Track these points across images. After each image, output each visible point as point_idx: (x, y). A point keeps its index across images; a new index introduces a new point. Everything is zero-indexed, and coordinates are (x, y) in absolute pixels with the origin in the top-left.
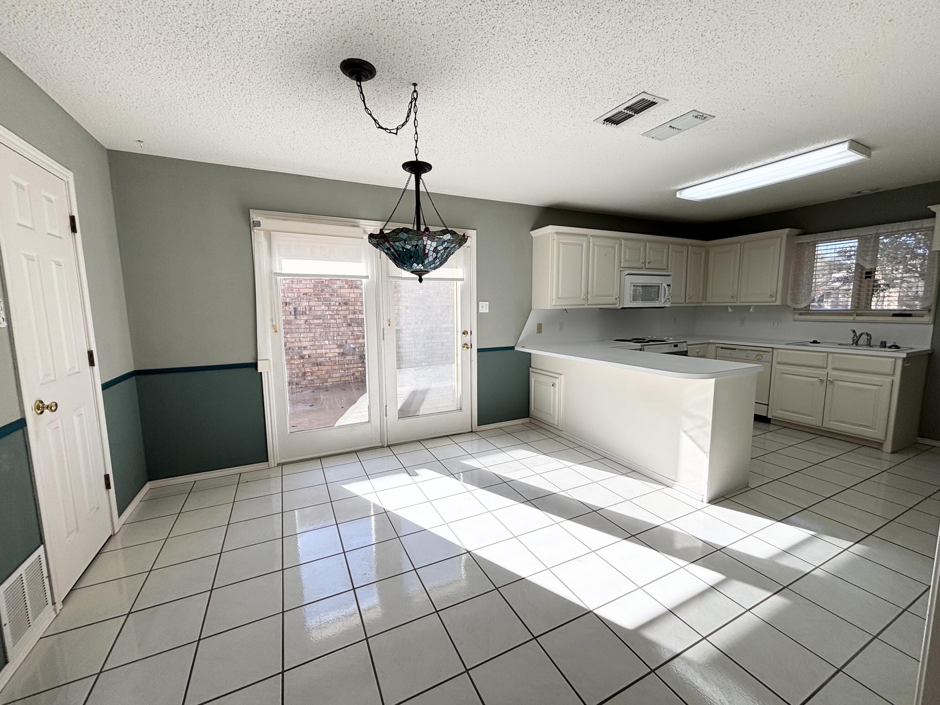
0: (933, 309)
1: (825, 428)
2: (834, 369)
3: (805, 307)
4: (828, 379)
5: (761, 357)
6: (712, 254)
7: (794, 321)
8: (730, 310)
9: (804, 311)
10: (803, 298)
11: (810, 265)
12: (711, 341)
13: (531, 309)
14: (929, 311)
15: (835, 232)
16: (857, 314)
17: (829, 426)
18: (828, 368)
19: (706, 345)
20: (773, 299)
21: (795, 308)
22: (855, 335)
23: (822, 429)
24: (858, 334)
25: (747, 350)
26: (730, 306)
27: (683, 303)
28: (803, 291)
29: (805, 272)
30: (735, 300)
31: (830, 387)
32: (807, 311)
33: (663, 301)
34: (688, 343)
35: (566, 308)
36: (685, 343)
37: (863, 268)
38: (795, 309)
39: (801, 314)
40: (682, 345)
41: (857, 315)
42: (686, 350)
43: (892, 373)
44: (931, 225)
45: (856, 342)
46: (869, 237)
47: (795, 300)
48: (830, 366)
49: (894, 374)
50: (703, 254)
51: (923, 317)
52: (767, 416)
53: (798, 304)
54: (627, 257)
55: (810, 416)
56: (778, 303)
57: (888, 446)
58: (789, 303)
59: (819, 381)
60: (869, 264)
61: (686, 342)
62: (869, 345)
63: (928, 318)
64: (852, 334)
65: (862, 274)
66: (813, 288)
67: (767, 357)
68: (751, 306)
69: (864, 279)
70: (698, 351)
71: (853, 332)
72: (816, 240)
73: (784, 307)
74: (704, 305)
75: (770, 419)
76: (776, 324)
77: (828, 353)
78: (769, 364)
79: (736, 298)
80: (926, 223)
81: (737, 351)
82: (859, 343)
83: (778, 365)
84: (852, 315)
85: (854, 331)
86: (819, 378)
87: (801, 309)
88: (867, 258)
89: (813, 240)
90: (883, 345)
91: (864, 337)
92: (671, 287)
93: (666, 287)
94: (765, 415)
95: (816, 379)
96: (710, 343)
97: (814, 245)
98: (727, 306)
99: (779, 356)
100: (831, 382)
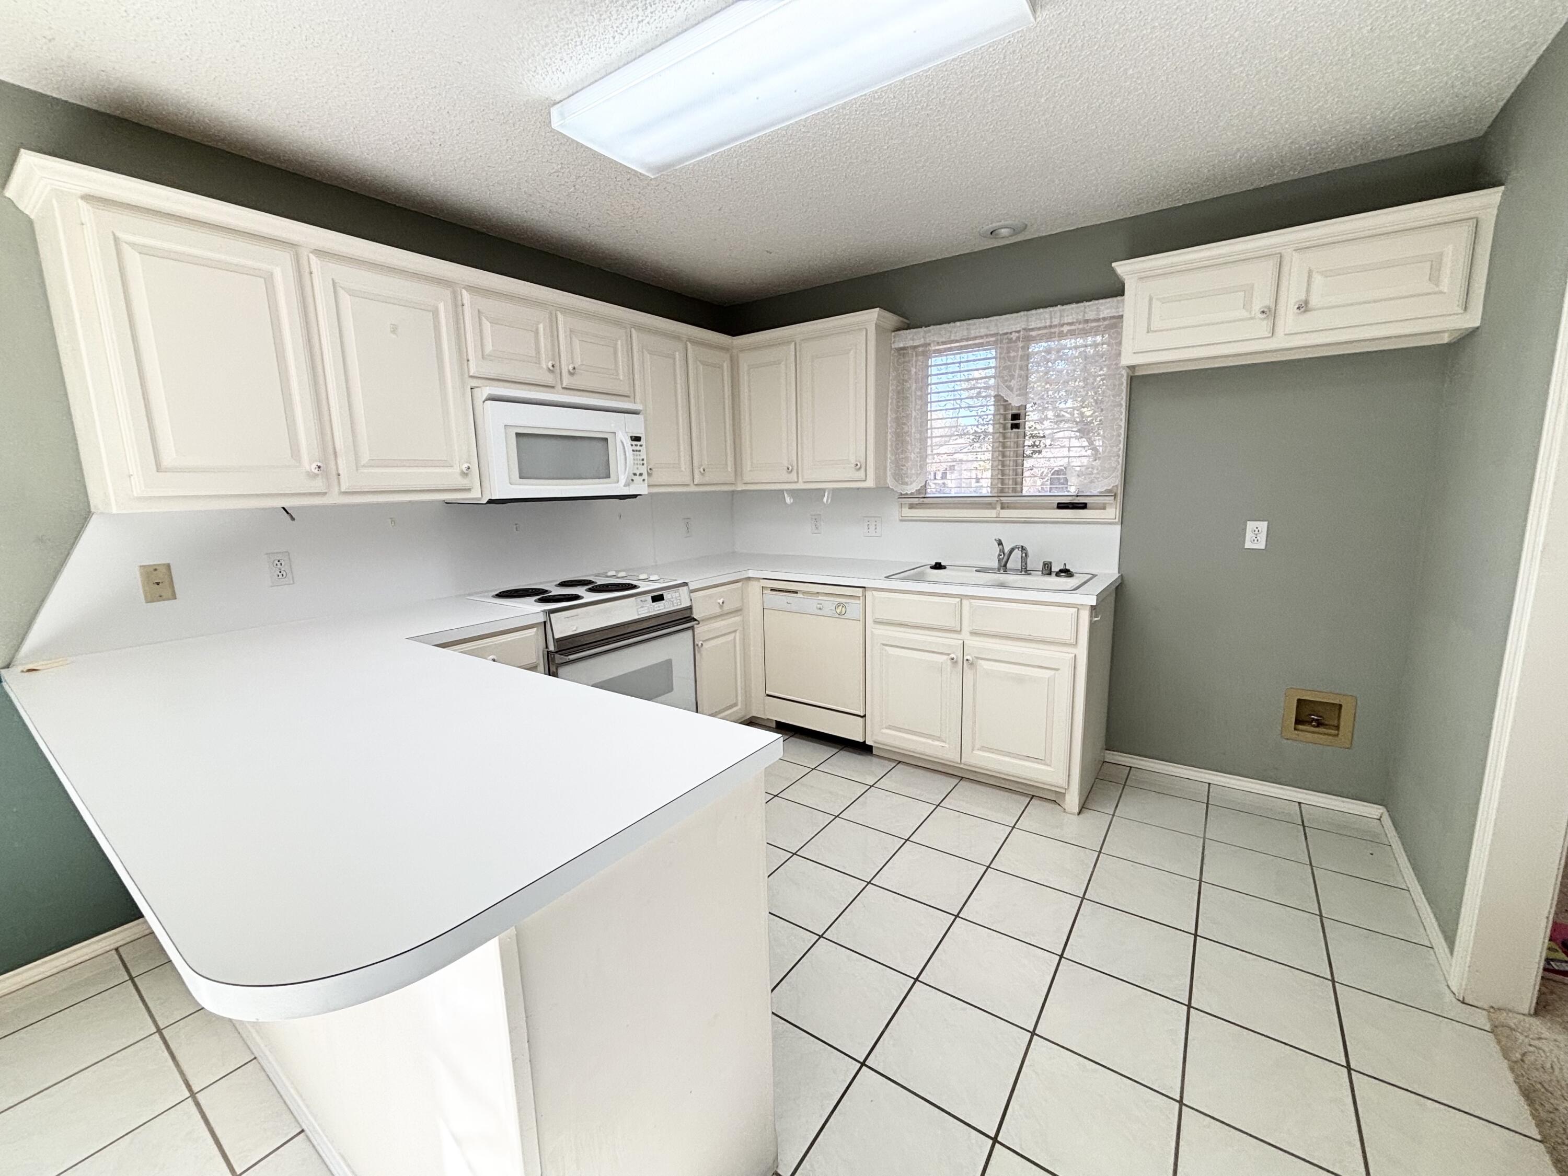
0: (1120, 491)
1: (965, 764)
2: (974, 633)
3: (919, 491)
4: (965, 659)
5: (844, 610)
6: (744, 367)
7: (901, 521)
8: (788, 500)
9: (916, 501)
10: (913, 472)
11: (921, 398)
12: (751, 574)
13: (86, 515)
14: (1115, 496)
15: (958, 324)
16: (1002, 504)
17: (973, 761)
18: (963, 632)
19: (740, 584)
20: (861, 474)
21: (901, 494)
22: (1002, 551)
23: (962, 766)
24: (1007, 550)
25: (818, 593)
26: (786, 490)
27: (688, 485)
28: (913, 456)
29: (914, 414)
30: (793, 476)
31: (969, 674)
32: (920, 500)
33: (623, 479)
34: (692, 586)
35: (288, 503)
36: (685, 588)
37: (1006, 406)
38: (902, 496)
39: (912, 506)
40: (677, 594)
41: (1002, 508)
42: (688, 604)
43: (1073, 641)
44: (1113, 312)
45: (1003, 567)
46: (1014, 336)
47: (900, 477)
48: (966, 628)
49: (1076, 644)
50: (726, 365)
51: (1104, 508)
52: (865, 741)
53: (906, 484)
54: (489, 348)
55: (939, 739)
56: (870, 483)
57: (1073, 800)
58: (890, 482)
59: (949, 662)
60: (1017, 396)
61: (686, 584)
62: (1025, 571)
63: (1112, 513)
64: (997, 549)
65: (1005, 419)
66: (929, 449)
67: (854, 608)
68: (824, 490)
69: (1010, 431)
70: (721, 601)
71: (999, 545)
72: (928, 341)
73: (881, 490)
74: (740, 487)
75: (871, 747)
76: (872, 527)
77: (962, 597)
78: (861, 624)
79: (795, 471)
80: (1105, 308)
81: (799, 595)
82: (1009, 565)
83: (878, 626)
84: (995, 508)
85: (1000, 543)
86: (949, 655)
87: (911, 496)
88: (1013, 383)
89: (922, 341)
90: (1047, 569)
91: (1017, 554)
92: (643, 442)
93: (628, 442)
94: (861, 740)
95: (945, 657)
96: (749, 579)
97: (924, 352)
98: (782, 491)
99: (878, 605)
100: (972, 664)
